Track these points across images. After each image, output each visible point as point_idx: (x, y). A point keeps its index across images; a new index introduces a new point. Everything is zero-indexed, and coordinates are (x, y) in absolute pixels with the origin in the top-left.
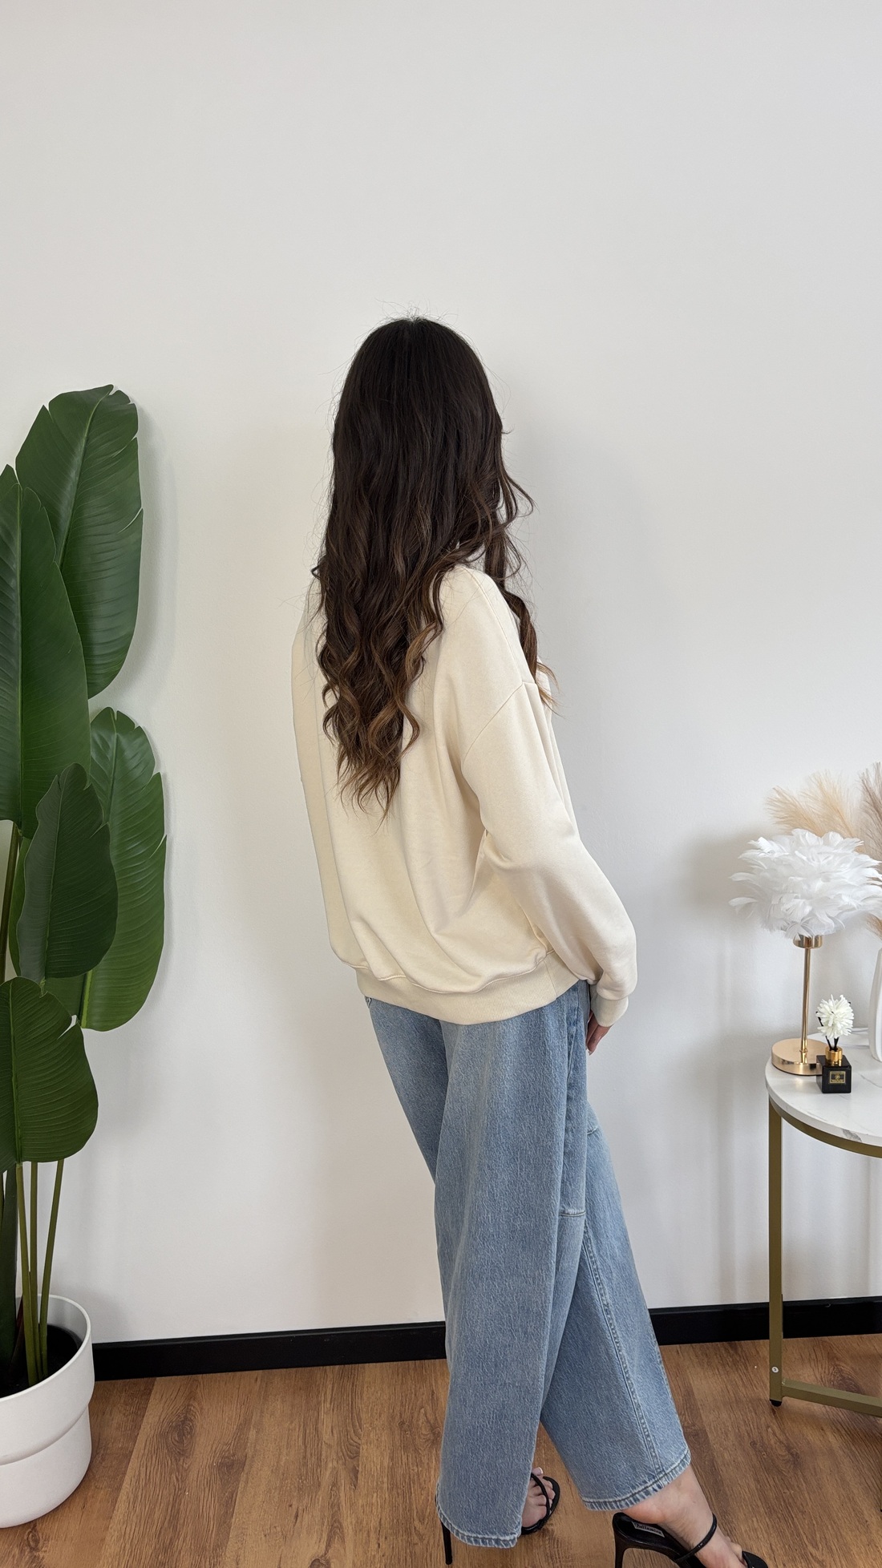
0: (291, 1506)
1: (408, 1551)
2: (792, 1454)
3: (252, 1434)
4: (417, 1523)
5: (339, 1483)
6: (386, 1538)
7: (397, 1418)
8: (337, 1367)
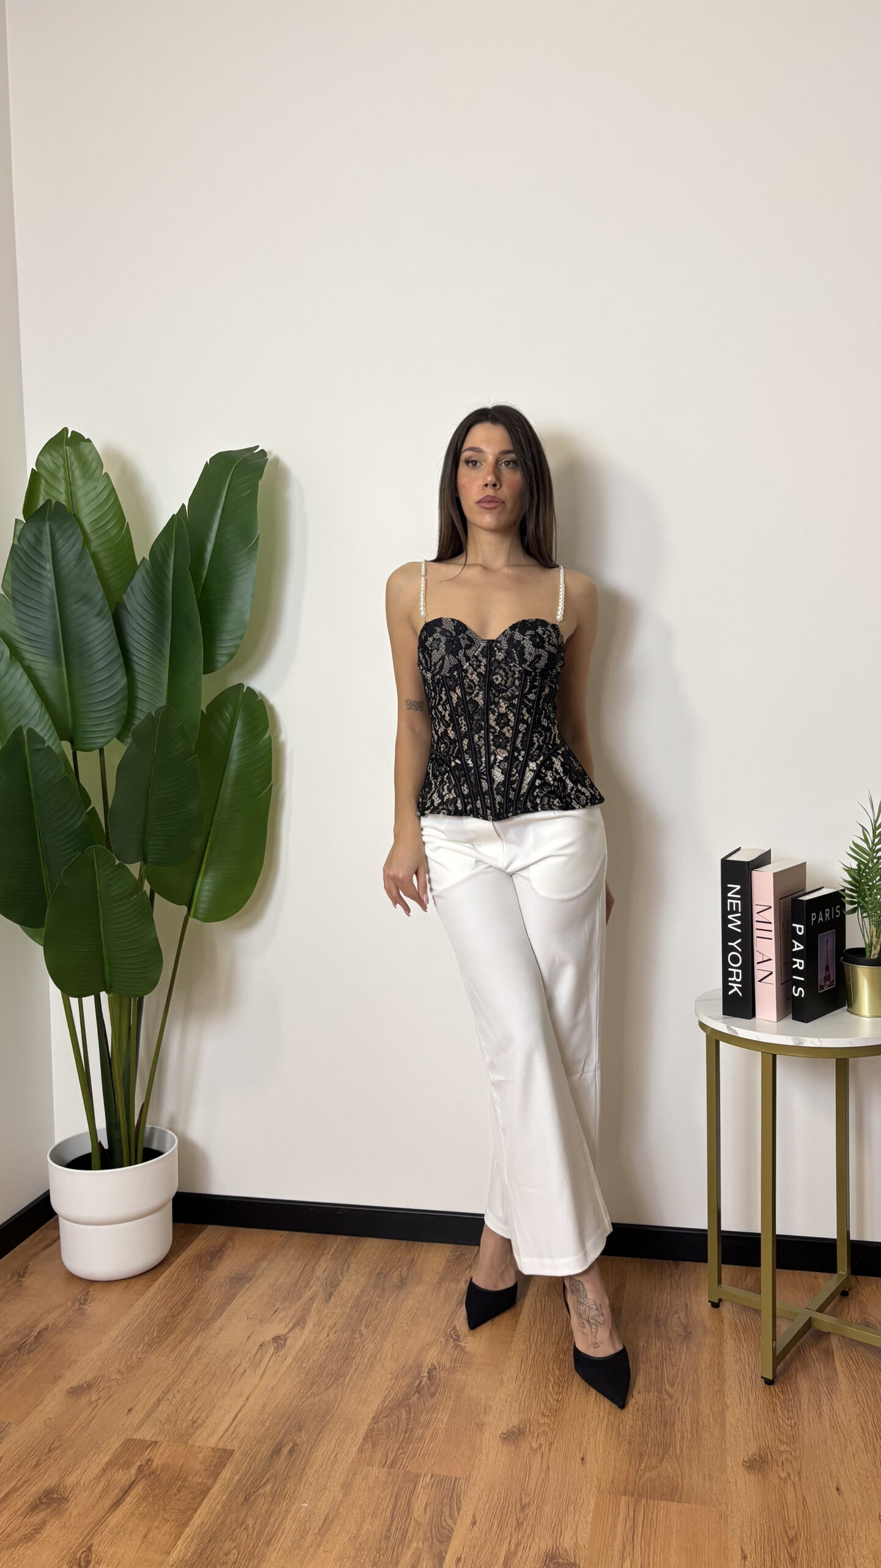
0: (274, 1306)
1: (348, 1341)
2: (686, 1332)
3: (264, 1264)
4: (363, 1328)
5: (316, 1299)
6: (335, 1332)
7: (377, 1271)
8: (346, 1237)
